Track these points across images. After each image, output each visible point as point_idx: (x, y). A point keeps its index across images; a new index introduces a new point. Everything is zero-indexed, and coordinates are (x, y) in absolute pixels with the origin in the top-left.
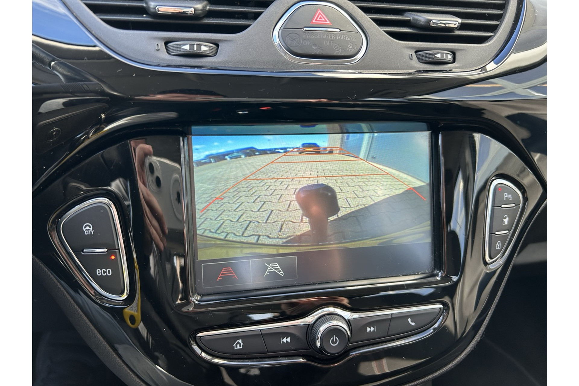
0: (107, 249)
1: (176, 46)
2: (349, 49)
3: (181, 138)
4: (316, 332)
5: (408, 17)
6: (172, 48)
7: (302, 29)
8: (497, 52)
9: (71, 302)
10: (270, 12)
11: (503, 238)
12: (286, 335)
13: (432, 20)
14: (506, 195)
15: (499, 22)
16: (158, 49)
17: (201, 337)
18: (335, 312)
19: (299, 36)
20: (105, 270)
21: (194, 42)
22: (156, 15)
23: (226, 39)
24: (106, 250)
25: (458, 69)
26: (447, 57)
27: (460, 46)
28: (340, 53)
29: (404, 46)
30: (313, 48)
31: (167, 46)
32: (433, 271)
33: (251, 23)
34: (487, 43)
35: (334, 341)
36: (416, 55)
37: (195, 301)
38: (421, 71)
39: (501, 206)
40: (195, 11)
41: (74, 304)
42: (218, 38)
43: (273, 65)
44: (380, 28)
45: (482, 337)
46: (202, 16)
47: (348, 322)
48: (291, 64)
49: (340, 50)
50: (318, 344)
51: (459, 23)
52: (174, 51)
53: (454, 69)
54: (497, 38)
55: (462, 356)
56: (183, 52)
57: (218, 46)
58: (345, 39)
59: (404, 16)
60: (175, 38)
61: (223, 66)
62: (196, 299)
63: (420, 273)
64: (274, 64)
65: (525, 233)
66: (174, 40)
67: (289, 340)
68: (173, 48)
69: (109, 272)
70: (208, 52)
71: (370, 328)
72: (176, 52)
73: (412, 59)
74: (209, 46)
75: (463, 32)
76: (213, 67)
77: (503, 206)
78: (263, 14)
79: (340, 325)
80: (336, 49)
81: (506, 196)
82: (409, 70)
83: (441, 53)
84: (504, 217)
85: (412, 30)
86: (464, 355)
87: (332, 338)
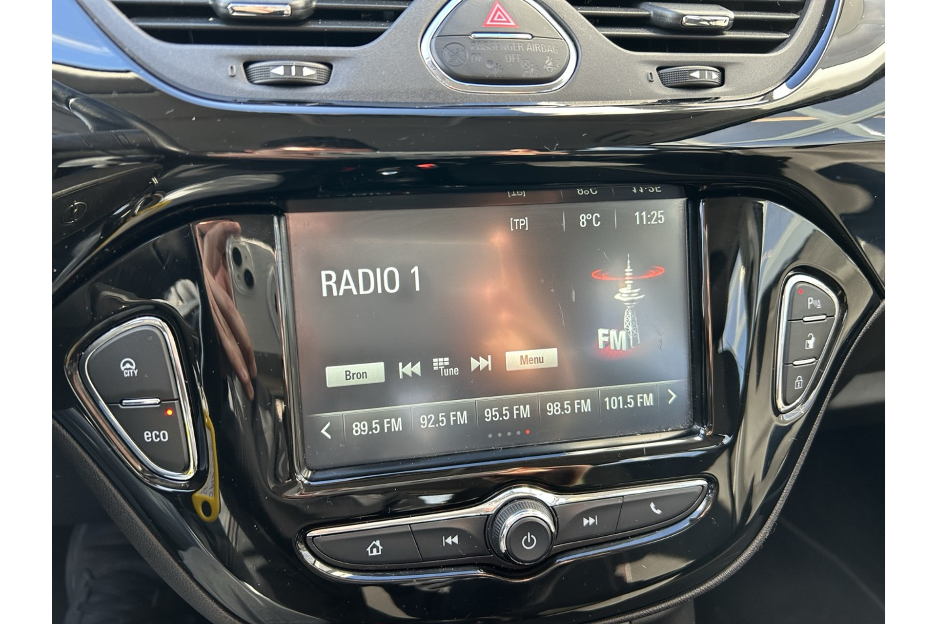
0: (159, 399)
1: (262, 69)
2: (547, 68)
3: (275, 219)
4: (500, 527)
5: (646, 11)
6: (256, 72)
7: (469, 35)
8: (794, 67)
9: (105, 484)
10: (416, 8)
11: (806, 371)
12: (451, 532)
13: (685, 15)
14: (811, 301)
15: (798, 15)
16: (233, 75)
17: (314, 537)
18: (532, 494)
19: (463, 48)
20: (158, 433)
21: (292, 62)
22: (228, 19)
23: (344, 56)
24: (157, 401)
25: (728, 95)
26: (710, 76)
27: (732, 57)
28: (532, 74)
29: (639, 60)
30: (487, 68)
31: (248, 69)
32: (690, 427)
33: (385, 28)
34: (778, 51)
35: (529, 541)
36: (659, 74)
37: (303, 479)
38: (666, 100)
39: (802, 319)
40: (293, 11)
41: (110, 487)
42: (331, 54)
43: (421, 96)
44: (599, 30)
45: (772, 530)
46: (304, 18)
47: (552, 511)
48: (452, 95)
49: (532, 70)
50: (503, 547)
51: (730, 20)
52: (258, 77)
53: (723, 96)
54: (795, 42)
55: (739, 562)
56: (274, 78)
57: (330, 66)
58: (540, 51)
59: (640, 10)
60: (261, 56)
61: (340, 100)
62: (305, 476)
63: (669, 430)
64: (423, 95)
65: (844, 362)
66: (259, 59)
67: (456, 540)
68: (258, 72)
69: (164, 436)
70: (314, 78)
71: (588, 519)
72: (262, 79)
73: (653, 81)
74: (315, 68)
75: (737, 34)
76: (325, 102)
77: (805, 319)
78: (404, 12)
79: (538, 516)
80: (526, 68)
81: (811, 303)
82: (647, 99)
83: (699, 70)
84: (808, 336)
85: (653, 32)
86: (742, 560)
87: (526, 537)
